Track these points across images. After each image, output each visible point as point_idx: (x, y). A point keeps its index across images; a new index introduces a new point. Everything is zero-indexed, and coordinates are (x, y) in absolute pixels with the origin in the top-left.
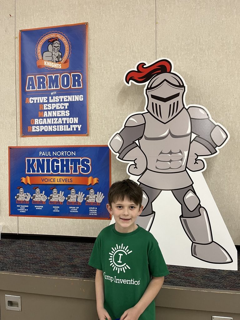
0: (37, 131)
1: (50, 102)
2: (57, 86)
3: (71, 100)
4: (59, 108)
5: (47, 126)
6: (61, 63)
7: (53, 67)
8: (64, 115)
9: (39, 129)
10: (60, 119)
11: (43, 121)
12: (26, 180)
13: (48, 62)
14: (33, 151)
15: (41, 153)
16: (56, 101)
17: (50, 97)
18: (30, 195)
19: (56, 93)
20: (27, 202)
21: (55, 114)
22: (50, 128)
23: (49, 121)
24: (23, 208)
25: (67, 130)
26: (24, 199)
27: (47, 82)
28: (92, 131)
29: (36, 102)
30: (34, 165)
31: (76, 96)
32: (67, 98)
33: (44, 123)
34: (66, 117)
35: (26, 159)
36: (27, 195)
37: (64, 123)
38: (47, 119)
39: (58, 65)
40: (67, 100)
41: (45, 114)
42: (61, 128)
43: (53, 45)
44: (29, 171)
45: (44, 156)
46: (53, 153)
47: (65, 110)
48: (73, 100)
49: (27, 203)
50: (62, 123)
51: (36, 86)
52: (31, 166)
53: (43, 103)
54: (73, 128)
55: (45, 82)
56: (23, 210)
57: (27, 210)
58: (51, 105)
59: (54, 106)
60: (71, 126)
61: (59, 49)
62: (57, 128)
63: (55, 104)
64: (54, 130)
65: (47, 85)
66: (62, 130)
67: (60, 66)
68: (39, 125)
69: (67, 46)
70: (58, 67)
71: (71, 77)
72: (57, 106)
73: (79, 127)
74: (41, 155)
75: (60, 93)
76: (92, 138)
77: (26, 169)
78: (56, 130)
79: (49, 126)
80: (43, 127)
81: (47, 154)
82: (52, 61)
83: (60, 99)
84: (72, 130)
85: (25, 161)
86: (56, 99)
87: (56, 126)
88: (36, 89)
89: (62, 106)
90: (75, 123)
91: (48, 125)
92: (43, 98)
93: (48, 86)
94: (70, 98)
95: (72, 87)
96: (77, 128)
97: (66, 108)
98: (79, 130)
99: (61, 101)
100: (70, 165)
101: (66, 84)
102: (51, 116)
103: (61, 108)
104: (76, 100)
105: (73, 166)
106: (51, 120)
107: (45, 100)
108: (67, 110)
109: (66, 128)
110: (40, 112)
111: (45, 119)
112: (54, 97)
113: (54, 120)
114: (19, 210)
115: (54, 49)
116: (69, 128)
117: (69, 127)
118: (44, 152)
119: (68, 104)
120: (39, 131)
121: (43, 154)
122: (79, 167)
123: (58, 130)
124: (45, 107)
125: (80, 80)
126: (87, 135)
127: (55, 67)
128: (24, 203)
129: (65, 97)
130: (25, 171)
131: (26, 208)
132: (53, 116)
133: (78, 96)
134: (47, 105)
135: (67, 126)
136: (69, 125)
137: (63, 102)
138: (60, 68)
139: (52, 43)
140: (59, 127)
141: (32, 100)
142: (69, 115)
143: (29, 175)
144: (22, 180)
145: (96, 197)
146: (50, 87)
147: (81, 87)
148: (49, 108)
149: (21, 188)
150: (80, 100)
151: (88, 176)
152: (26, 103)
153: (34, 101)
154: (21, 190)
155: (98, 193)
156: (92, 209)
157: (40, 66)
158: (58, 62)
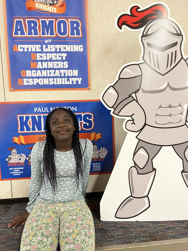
0: (30, 84)
1: (44, 51)
2: (52, 33)
3: (69, 51)
4: (56, 59)
5: (42, 79)
6: (56, 7)
7: (46, 10)
8: (62, 67)
9: (32, 82)
10: (57, 71)
11: (36, 73)
12: (20, 140)
13: (40, 4)
14: (26, 107)
15: (36, 109)
16: (52, 50)
17: (44, 46)
18: (25, 156)
19: (50, 41)
21: (50, 65)
22: (46, 82)
23: (44, 73)
24: (17, 171)
25: (66, 83)
26: (17, 161)
27: (39, 28)
28: (93, 85)
29: (26, 51)
30: (28, 123)
31: (74, 46)
32: (65, 48)
33: (38, 76)
34: (64, 69)
35: (18, 116)
36: (21, 156)
37: (63, 75)
38: (42, 71)
39: (53, 8)
40: (64, 50)
41: (39, 65)
44: (22, 129)
45: (40, 113)
47: (62, 61)
48: (72, 50)
49: (22, 165)
50: (59, 75)
51: (26, 31)
52: (24, 124)
53: (36, 52)
54: (73, 82)
55: (37, 28)
56: (17, 172)
57: (22, 172)
58: (45, 54)
59: (49, 56)
60: (70, 79)
62: (54, 81)
63: (50, 54)
64: (50, 83)
65: (40, 31)
66: (60, 83)
68: (32, 78)
70: (53, 11)
71: (68, 24)
72: (53, 56)
73: (80, 80)
74: (37, 111)
75: (57, 41)
76: (93, 92)
77: (18, 127)
78: (52, 84)
79: (45, 79)
80: (37, 79)
81: (44, 110)
82: (45, 3)
83: (56, 49)
84: (71, 83)
85: (17, 119)
86: (52, 48)
87: (52, 79)
88: (26, 34)
89: (59, 56)
90: (74, 75)
91: (43, 77)
92: (35, 46)
94: (68, 48)
95: (70, 36)
96: (77, 82)
97: (64, 59)
98: (80, 83)
99: (58, 50)
101: (62, 31)
102: (46, 67)
103: (58, 59)
104: (74, 51)
106: (47, 72)
107: (37, 48)
108: (65, 61)
109: (65, 82)
110: (32, 63)
111: (39, 71)
112: (49, 46)
113: (51, 72)
114: (13, 173)
116: (68, 82)
117: (68, 80)
118: (39, 108)
119: (66, 55)
120: (32, 84)
121: (38, 111)
122: (81, 123)
123: (55, 83)
124: (38, 57)
125: (79, 28)
126: (89, 89)
127: (49, 11)
128: (17, 165)
129: (62, 46)
130: (17, 130)
131: (21, 170)
132: (49, 67)
133: (77, 46)
134: (40, 54)
135: (66, 79)
136: (68, 78)
137: (60, 52)
138: (55, 12)
140: (57, 80)
141: (21, 48)
142: (67, 66)
143: (23, 134)
144: (14, 139)
145: (99, 152)
146: (43, 33)
147: (81, 36)
148: (43, 59)
149: (14, 149)
150: (80, 51)
151: (91, 132)
152: (14, 50)
153: (24, 49)
154: (14, 151)
155: (101, 148)
156: (95, 165)
157: (29, 9)
158: (52, 5)
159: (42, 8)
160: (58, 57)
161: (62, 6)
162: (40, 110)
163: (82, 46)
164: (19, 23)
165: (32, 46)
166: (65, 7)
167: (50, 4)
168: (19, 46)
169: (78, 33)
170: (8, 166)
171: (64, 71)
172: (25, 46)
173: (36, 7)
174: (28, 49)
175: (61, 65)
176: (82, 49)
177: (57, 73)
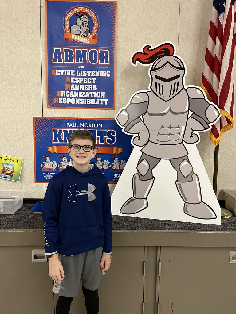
0: (64, 103)
1: (77, 75)
2: (85, 61)
3: (98, 76)
4: (86, 82)
5: (74, 99)
6: (89, 38)
7: (81, 41)
9: (66, 101)
10: (87, 93)
11: (70, 93)
12: (53, 150)
13: (75, 36)
14: (60, 122)
15: (68, 124)
16: (84, 75)
17: (78, 71)
18: (57, 164)
19: (83, 67)
20: (53, 170)
21: (82, 87)
22: (77, 101)
23: (76, 94)
24: (49, 175)
26: (50, 167)
27: (74, 56)
29: (63, 75)
30: (61, 136)
31: (103, 72)
32: (95, 73)
33: (71, 96)
34: (93, 91)
35: (53, 129)
36: (54, 163)
37: (92, 96)
38: (75, 92)
39: (86, 39)
40: (94, 75)
41: (73, 87)
42: (89, 101)
43: (81, 19)
44: (56, 141)
45: (71, 127)
46: (81, 124)
47: (92, 84)
48: (101, 76)
50: (89, 97)
51: (63, 59)
52: (57, 136)
53: (71, 76)
54: (100, 102)
55: (72, 56)
56: (49, 177)
58: (78, 78)
59: (81, 80)
60: (98, 100)
61: (88, 24)
62: (84, 101)
63: (82, 78)
64: (81, 103)
65: (74, 59)
66: (90, 103)
67: (88, 41)
68: (66, 97)
69: (95, 22)
70: (86, 42)
71: (99, 54)
72: (85, 80)
73: (106, 101)
74: (68, 126)
75: (88, 67)
77: (52, 139)
78: (83, 103)
79: (76, 99)
80: (70, 99)
81: (75, 126)
82: (80, 35)
83: (87, 74)
84: (98, 104)
85: (52, 131)
86: (84, 73)
87: (83, 100)
88: (63, 61)
89: (90, 80)
90: (101, 97)
92: (70, 71)
93: (76, 60)
94: (98, 73)
95: (100, 63)
96: (104, 102)
97: (94, 82)
98: (106, 104)
99: (89, 75)
100: (97, 136)
101: (93, 59)
102: (78, 89)
103: (89, 82)
104: (103, 76)
105: (100, 137)
106: (79, 93)
107: (72, 73)
108: (94, 84)
109: (93, 102)
110: (66, 85)
111: (72, 92)
112: (81, 71)
113: (82, 93)
114: (46, 177)
115: (83, 24)
116: (96, 102)
117: (96, 101)
118: (71, 124)
119: (95, 79)
120: (66, 103)
121: (70, 125)
122: (105, 138)
123: (85, 103)
124: (72, 80)
125: (108, 57)
126: (114, 109)
127: (83, 42)
128: (50, 170)
129: (92, 72)
130: (52, 141)
131: (52, 175)
132: (81, 89)
133: (105, 72)
134: (74, 78)
135: (94, 100)
136: (96, 99)
137: (91, 77)
138: (88, 43)
139: (80, 17)
140: (86, 100)
141: (58, 72)
142: (96, 89)
143: (56, 145)
144: (48, 149)
145: (120, 164)
146: (78, 61)
147: (109, 64)
148: (76, 82)
149: (48, 156)
150: (108, 76)
151: (113, 146)
152: (52, 74)
153: (61, 73)
154: (48, 158)
155: (122, 161)
156: (116, 175)
157: (67, 39)
158: (86, 37)
159: (77, 39)
160: (88, 80)
161: (94, 38)
162: (72, 126)
163: (110, 72)
164: (58, 51)
165: (67, 71)
166: (97, 39)
167: (85, 36)
168: (57, 71)
169: (107, 62)
170: (43, 170)
171: (93, 93)
172: (62, 71)
173: (73, 38)
174: (64, 73)
175: (91, 88)
176: (110, 74)
177: (87, 95)
